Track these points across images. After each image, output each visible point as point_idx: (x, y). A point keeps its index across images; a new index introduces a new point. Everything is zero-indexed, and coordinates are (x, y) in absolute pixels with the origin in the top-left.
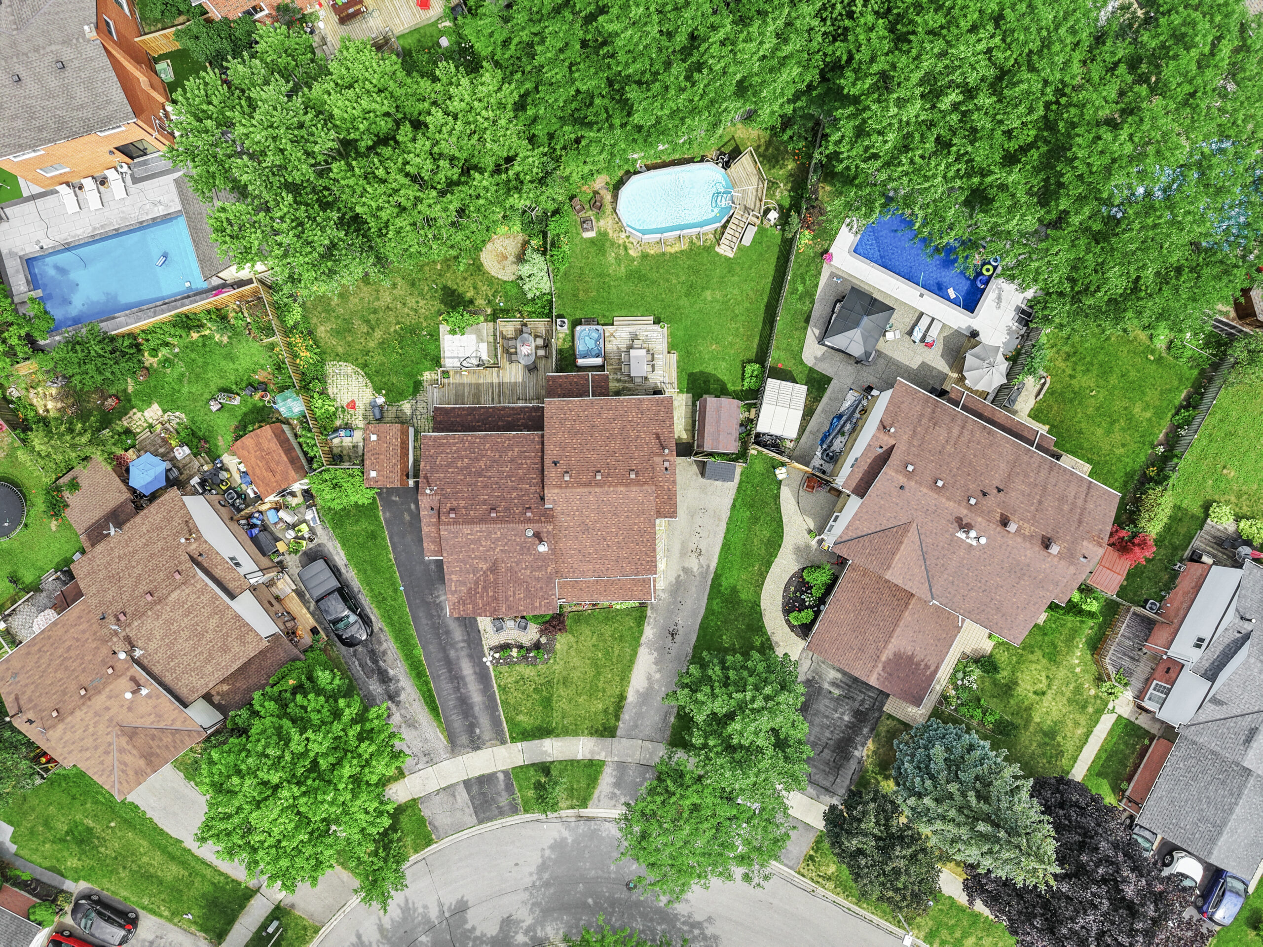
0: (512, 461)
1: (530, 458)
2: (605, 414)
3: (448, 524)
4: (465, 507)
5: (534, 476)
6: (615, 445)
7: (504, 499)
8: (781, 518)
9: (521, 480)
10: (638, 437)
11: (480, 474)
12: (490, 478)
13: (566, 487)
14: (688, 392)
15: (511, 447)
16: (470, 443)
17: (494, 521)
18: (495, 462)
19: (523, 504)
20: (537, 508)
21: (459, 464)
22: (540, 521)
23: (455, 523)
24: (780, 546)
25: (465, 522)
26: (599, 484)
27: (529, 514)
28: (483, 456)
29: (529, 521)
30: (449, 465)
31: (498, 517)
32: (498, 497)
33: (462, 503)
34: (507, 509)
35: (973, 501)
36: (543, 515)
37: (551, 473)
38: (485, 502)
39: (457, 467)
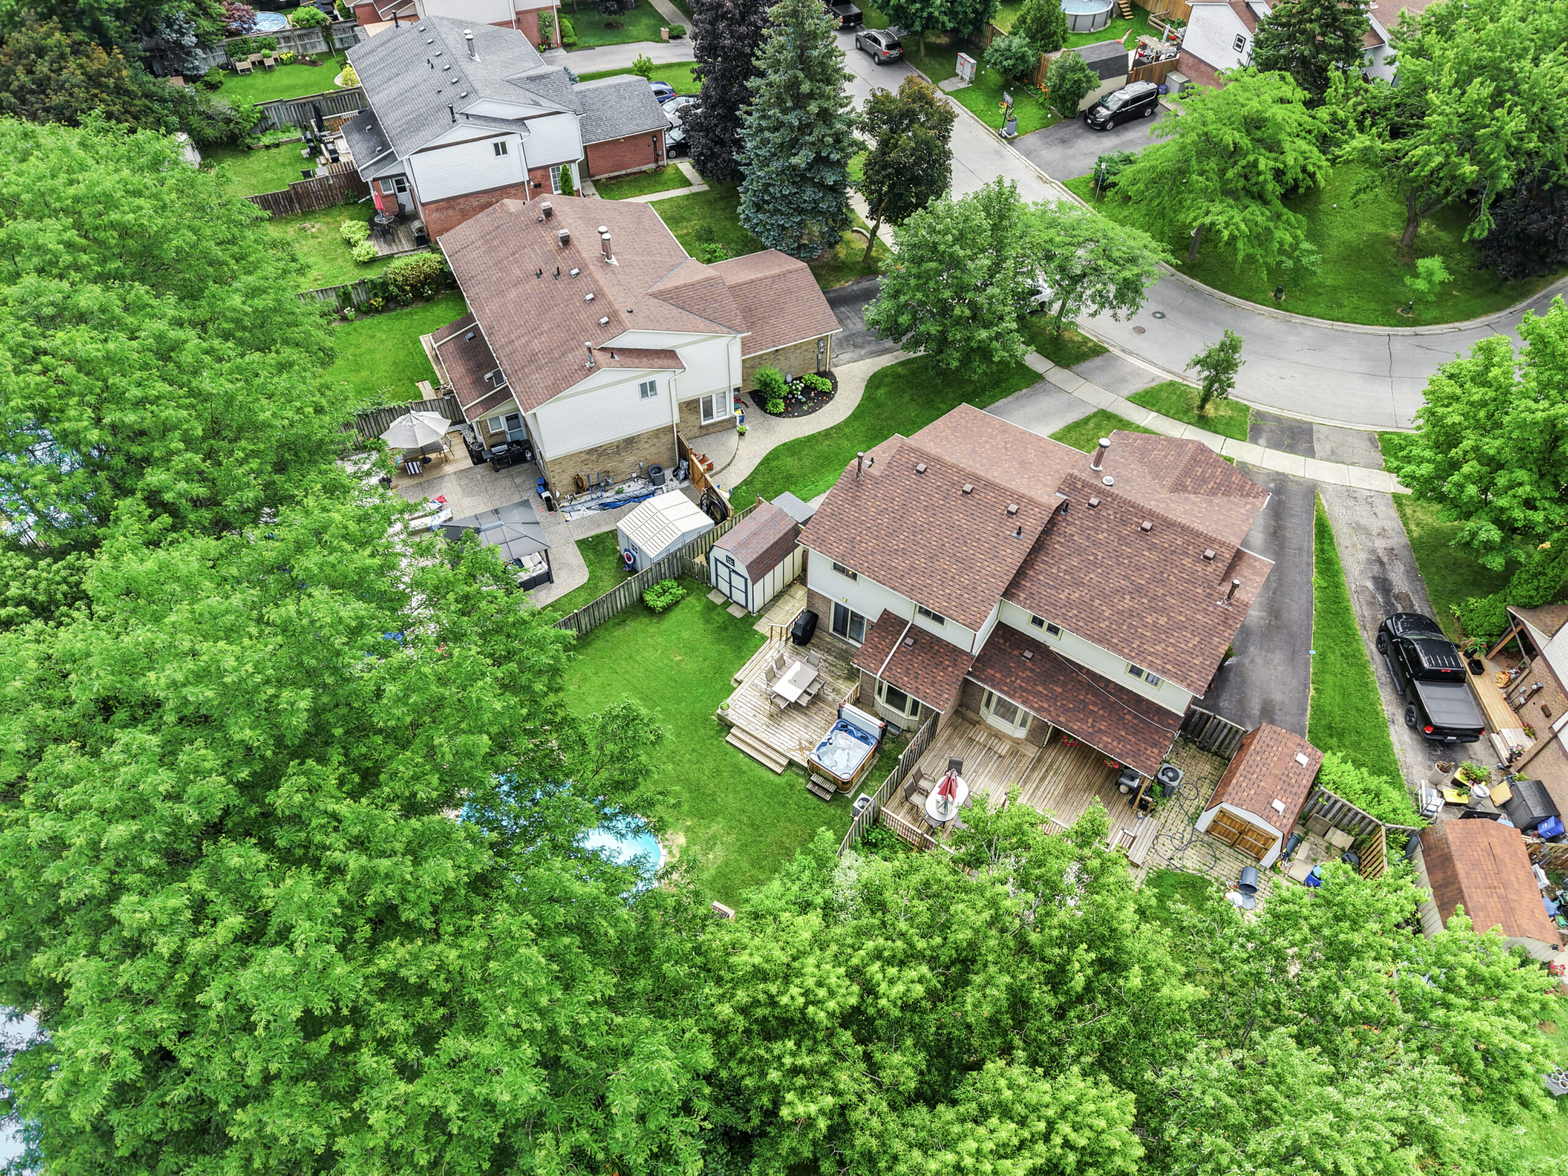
0: (1078, 584)
1: (1048, 576)
3: (1222, 544)
4: (1185, 554)
5: (1057, 545)
8: (761, 464)
9: (1080, 551)
11: (1139, 590)
12: (1126, 577)
13: (1023, 496)
14: (756, 632)
15: (1069, 604)
16: (1129, 643)
17: (1151, 515)
18: (1106, 596)
19: (1097, 517)
20: (1079, 503)
21: (1163, 621)
22: (1085, 484)
23: (1211, 541)
24: (784, 444)
25: (1198, 534)
26: (975, 478)
27: (1094, 501)
28: (1120, 613)
29: (1099, 492)
30: (1182, 627)
31: (1144, 518)
32: (1128, 545)
33: (1187, 561)
34: (1124, 522)
36: (1075, 489)
37: (1034, 525)
38: (1152, 547)
39: (1169, 617)
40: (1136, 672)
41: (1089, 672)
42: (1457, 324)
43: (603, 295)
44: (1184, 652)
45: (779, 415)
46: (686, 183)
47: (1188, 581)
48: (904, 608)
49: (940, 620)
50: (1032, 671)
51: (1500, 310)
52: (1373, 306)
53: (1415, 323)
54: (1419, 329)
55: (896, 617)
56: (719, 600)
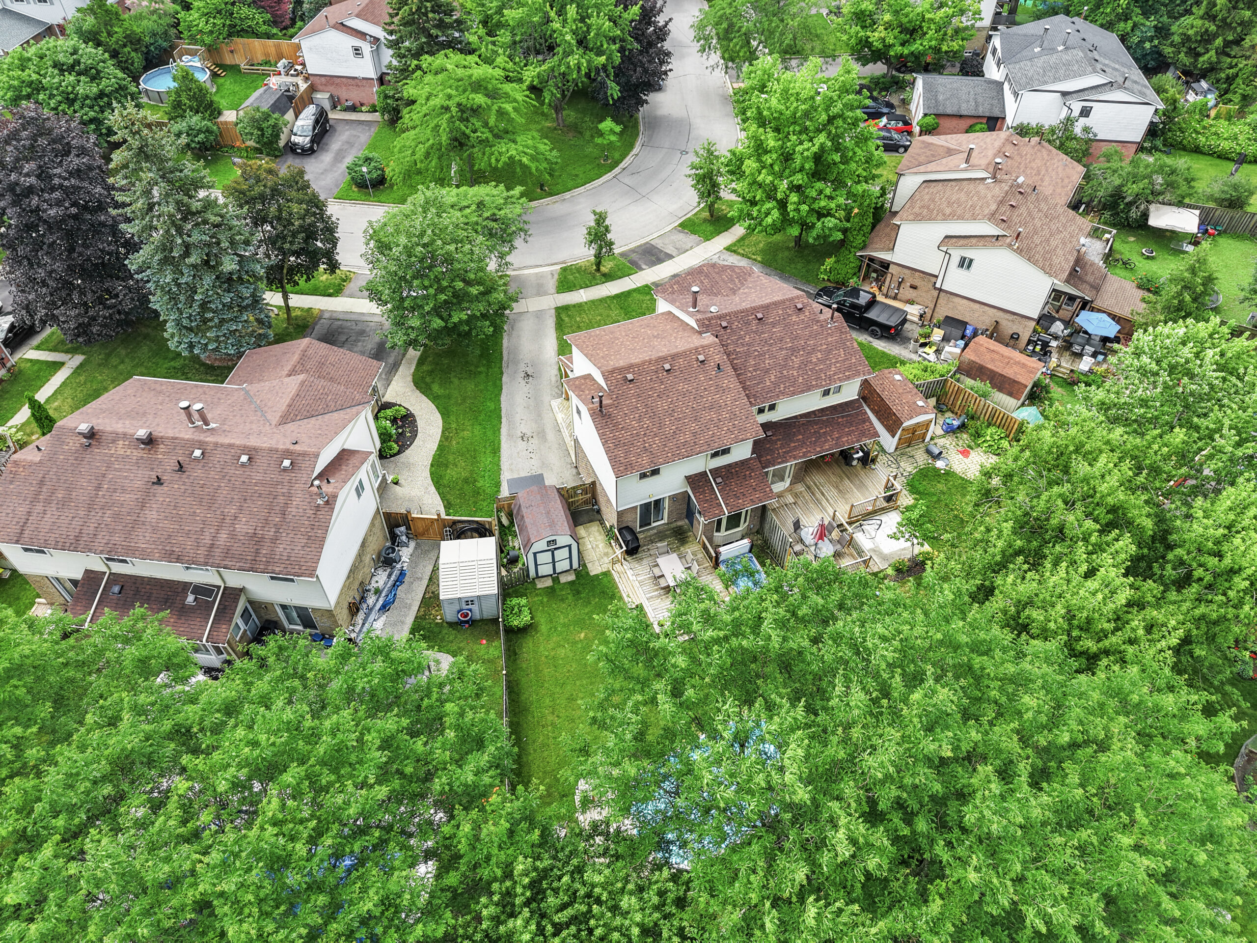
0: (767, 371)
2: (688, 437)
5: (735, 361)
6: (662, 405)
7: (755, 332)
8: (437, 489)
9: (747, 354)
10: (640, 420)
12: (781, 349)
13: (697, 348)
14: (597, 576)
17: (755, 309)
18: (785, 366)
19: (733, 332)
20: (718, 331)
21: (820, 356)
22: (709, 319)
23: (792, 299)
24: (432, 465)
25: (784, 301)
26: (664, 359)
27: (723, 323)
28: (799, 368)
29: (719, 318)
30: (830, 351)
31: (753, 314)
32: (762, 333)
33: (796, 319)
34: (748, 323)
35: (197, 453)
36: (708, 326)
37: (720, 358)
38: (774, 325)
39: (820, 351)
40: (826, 393)
41: (802, 416)
42: (632, 153)
43: (255, 449)
44: (844, 361)
45: (399, 453)
46: (57, 366)
47: (806, 328)
48: (699, 464)
49: (726, 451)
50: (779, 440)
51: (638, 135)
52: (589, 167)
53: (617, 163)
54: (622, 165)
55: (696, 475)
56: (549, 583)
